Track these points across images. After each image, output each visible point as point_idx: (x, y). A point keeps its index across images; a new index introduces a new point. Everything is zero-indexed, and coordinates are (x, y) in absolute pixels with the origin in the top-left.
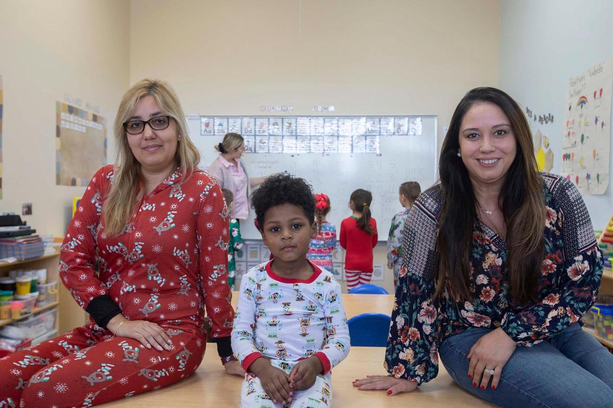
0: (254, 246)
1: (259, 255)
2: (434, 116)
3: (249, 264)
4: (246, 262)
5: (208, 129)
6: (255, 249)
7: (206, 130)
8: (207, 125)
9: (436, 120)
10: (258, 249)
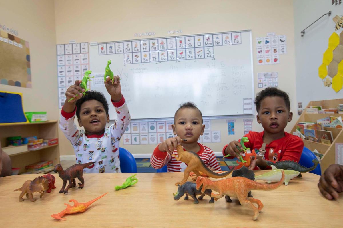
0: (136, 123)
1: (138, 129)
2: (249, 31)
3: (133, 135)
4: (131, 134)
5: (103, 51)
6: (136, 125)
7: (102, 52)
8: (102, 48)
9: (250, 33)
10: (138, 126)
